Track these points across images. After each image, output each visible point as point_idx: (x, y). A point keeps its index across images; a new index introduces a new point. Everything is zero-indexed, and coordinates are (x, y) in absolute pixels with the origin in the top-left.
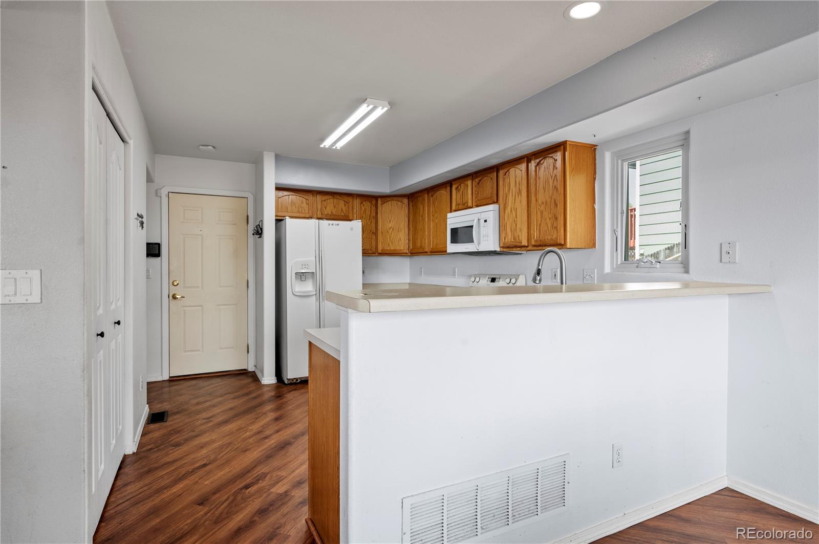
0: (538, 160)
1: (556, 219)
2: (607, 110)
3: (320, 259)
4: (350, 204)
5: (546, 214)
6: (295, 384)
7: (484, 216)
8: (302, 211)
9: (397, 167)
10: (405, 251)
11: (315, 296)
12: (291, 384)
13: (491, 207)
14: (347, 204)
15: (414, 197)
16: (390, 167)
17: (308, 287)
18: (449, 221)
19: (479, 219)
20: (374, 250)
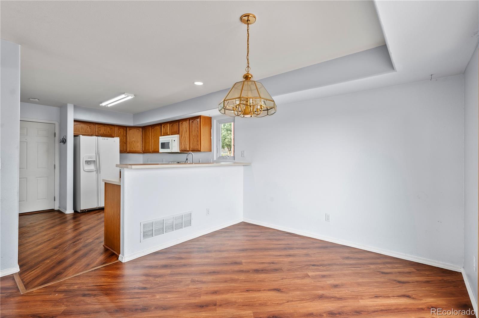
0: (192, 121)
1: (198, 141)
2: (210, 109)
3: (98, 154)
4: (113, 129)
5: (195, 140)
6: (85, 212)
7: (173, 139)
8: (87, 132)
9: (137, 115)
10: (140, 151)
11: (95, 172)
12: (82, 212)
13: (176, 136)
14: (111, 130)
15: (145, 128)
16: (133, 114)
17: (92, 167)
18: (160, 140)
19: (172, 140)
20: (125, 151)
